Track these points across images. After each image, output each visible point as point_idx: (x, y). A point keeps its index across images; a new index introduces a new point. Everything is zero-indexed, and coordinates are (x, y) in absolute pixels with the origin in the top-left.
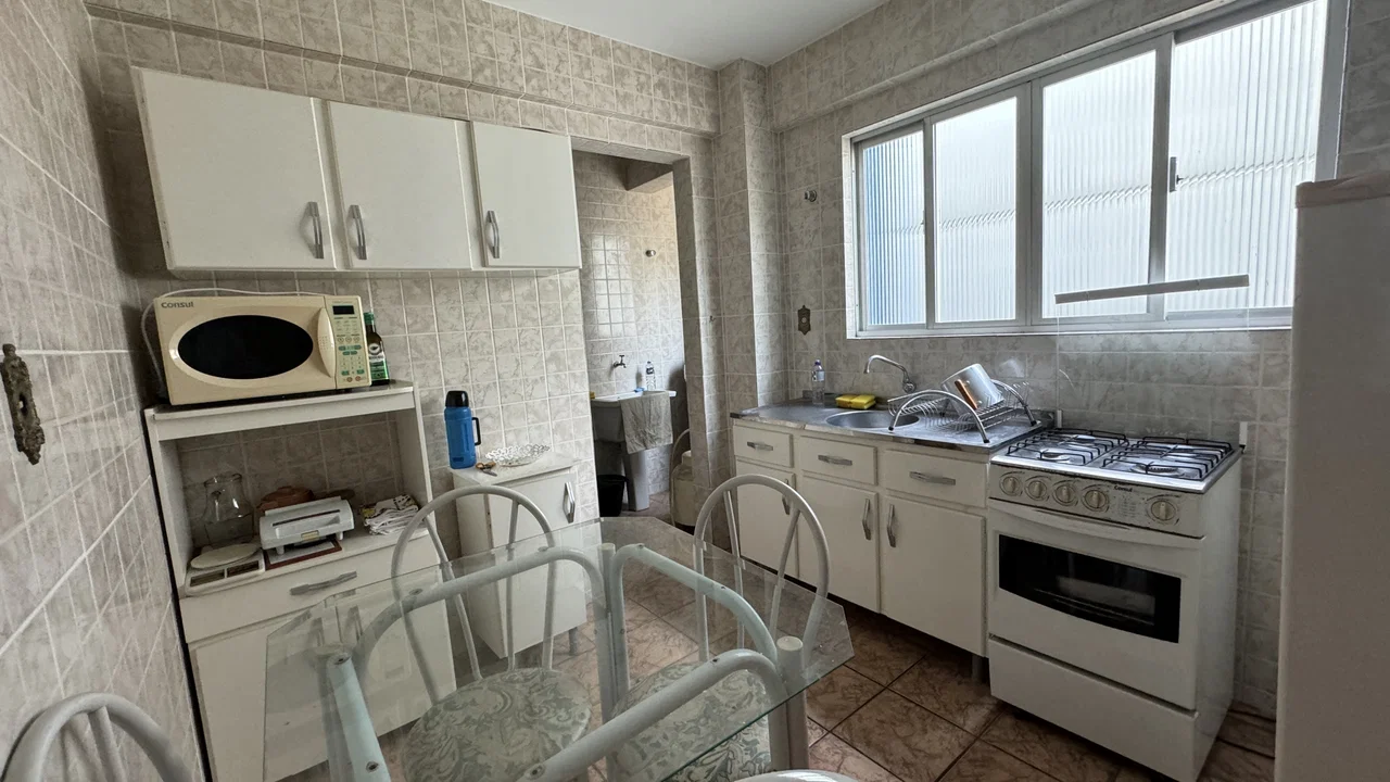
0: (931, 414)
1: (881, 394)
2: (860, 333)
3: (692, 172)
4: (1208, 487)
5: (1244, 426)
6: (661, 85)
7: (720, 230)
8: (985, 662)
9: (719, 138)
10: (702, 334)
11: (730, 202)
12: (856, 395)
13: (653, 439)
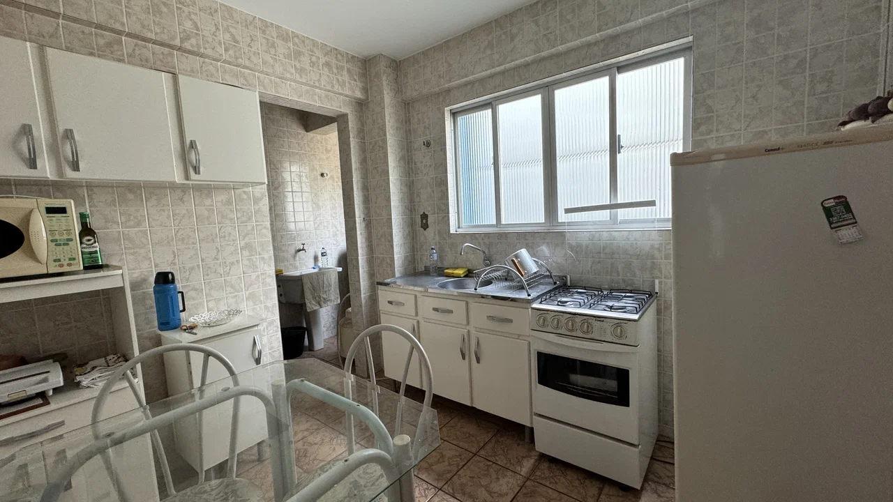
0: (499, 279)
1: (470, 268)
2: (458, 230)
3: (350, 123)
4: (640, 318)
5: (657, 281)
6: (327, 64)
7: (369, 162)
8: (532, 429)
9: (368, 102)
10: (358, 230)
11: (376, 143)
12: (456, 268)
13: (326, 301)
